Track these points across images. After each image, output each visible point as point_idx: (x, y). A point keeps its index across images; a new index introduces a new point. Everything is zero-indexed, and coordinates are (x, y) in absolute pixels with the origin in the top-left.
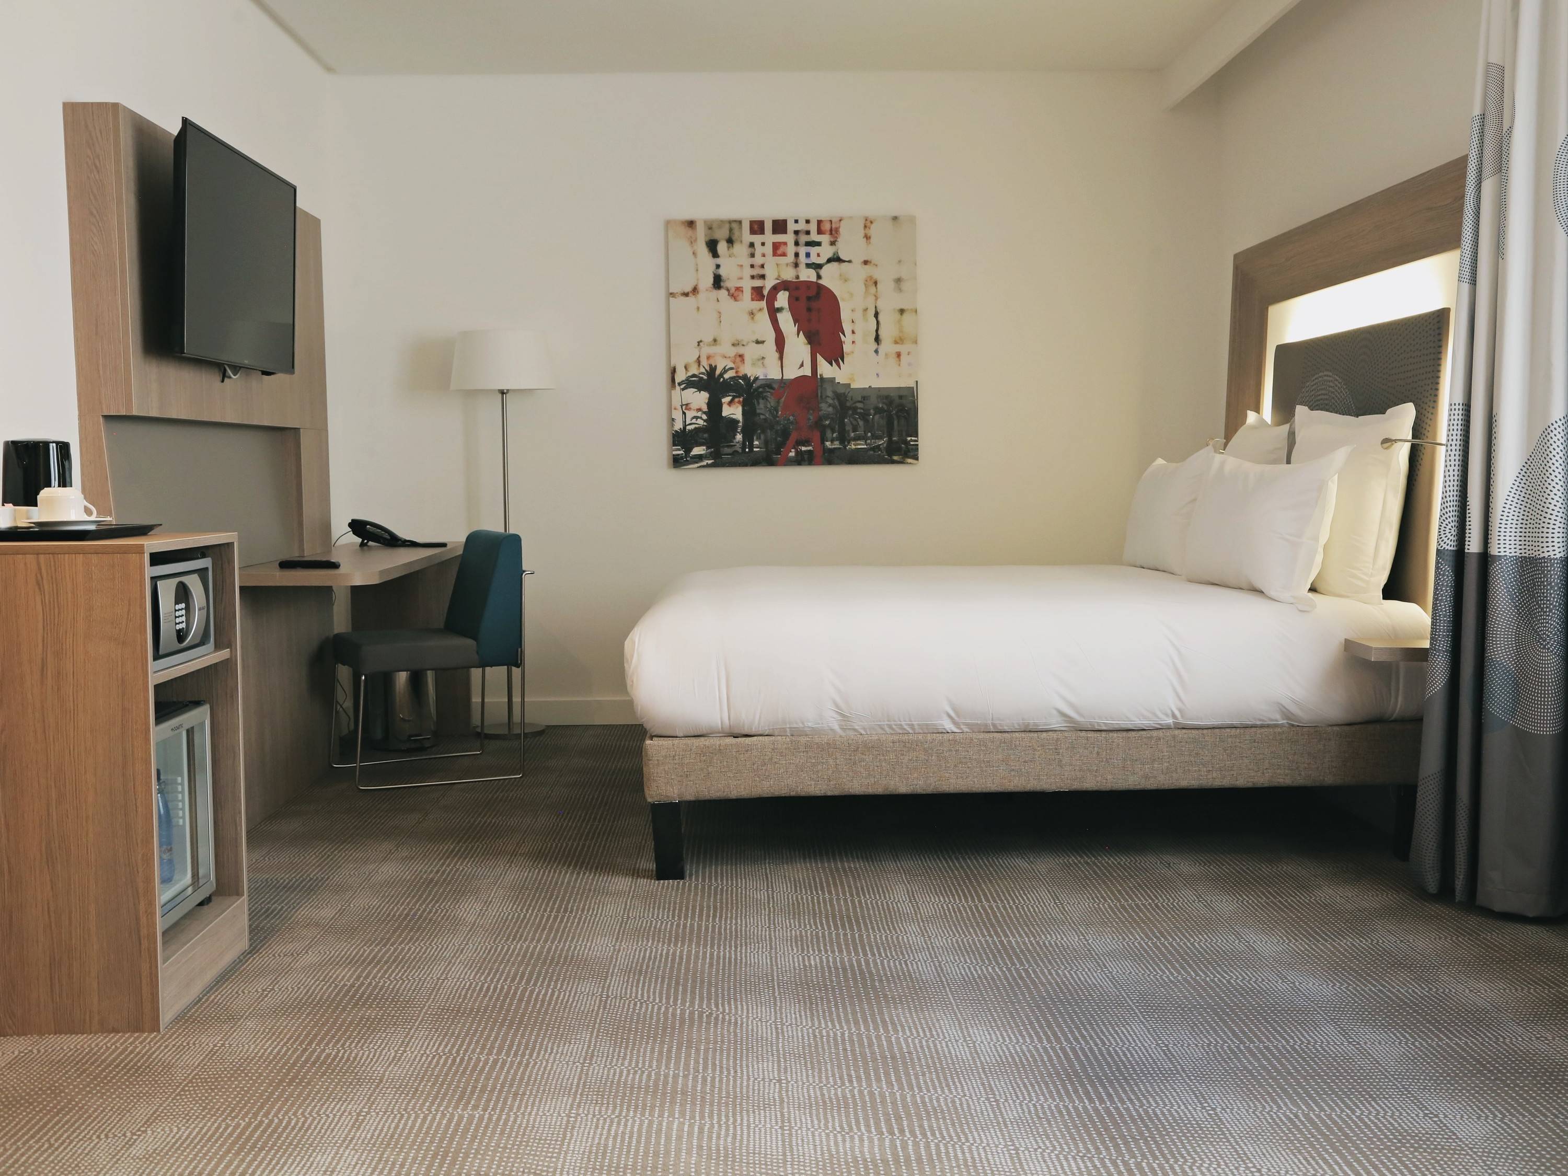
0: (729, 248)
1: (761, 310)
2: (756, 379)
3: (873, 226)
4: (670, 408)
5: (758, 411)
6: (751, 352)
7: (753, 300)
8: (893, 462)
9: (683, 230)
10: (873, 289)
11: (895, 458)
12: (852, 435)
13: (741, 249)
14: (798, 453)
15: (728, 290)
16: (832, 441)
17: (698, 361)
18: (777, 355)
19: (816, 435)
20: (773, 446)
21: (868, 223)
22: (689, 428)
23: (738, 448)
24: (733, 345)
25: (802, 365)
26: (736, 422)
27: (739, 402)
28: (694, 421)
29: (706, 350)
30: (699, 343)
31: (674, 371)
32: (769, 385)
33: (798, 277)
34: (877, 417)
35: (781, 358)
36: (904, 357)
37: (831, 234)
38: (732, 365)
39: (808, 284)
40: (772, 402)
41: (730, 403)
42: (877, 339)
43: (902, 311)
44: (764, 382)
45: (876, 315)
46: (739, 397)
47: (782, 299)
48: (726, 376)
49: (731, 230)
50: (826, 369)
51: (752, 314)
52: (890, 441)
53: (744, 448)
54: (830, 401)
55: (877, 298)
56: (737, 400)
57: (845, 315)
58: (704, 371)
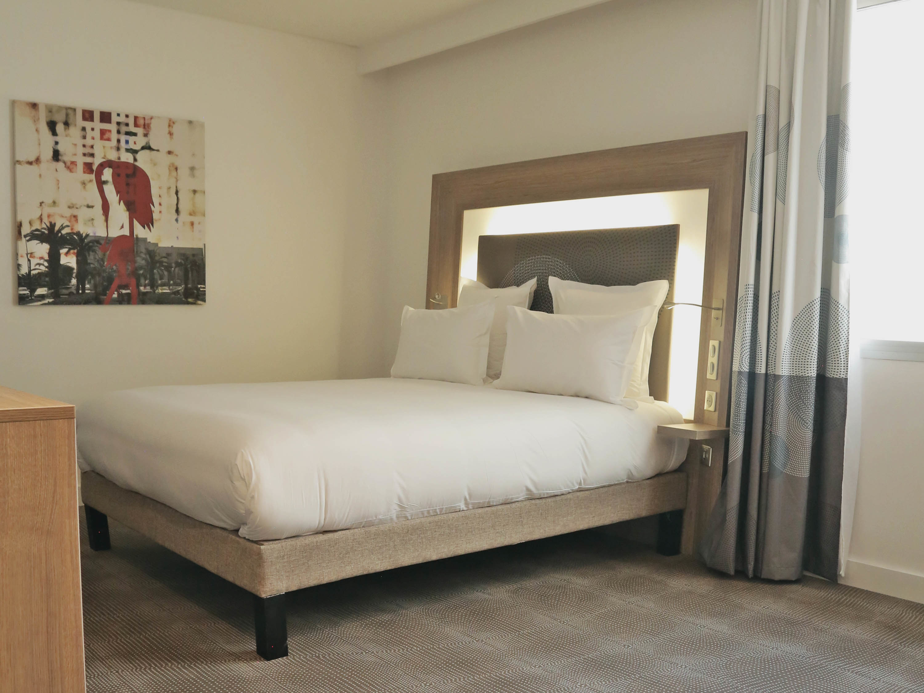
0: (65, 129)
1: (91, 181)
2: (87, 235)
3: (174, 126)
4: (16, 255)
5: (89, 261)
6: (83, 214)
7: (84, 172)
8: (188, 303)
9: (28, 110)
10: (174, 173)
11: (190, 300)
12: (160, 282)
13: (75, 132)
14: (120, 295)
15: (65, 163)
16: (145, 286)
17: (41, 219)
18: (103, 218)
19: (133, 281)
20: (100, 289)
21: (171, 123)
22: (33, 272)
23: (73, 290)
24: (69, 207)
25: (122, 227)
26: (71, 269)
27: (74, 253)
28: (37, 267)
29: (47, 210)
30: (41, 203)
31: (20, 225)
32: (97, 241)
33: (119, 158)
34: (177, 269)
35: (107, 220)
36: (195, 226)
37: (144, 128)
38: (68, 224)
39: (126, 164)
40: (100, 254)
41: (67, 254)
42: (177, 211)
43: (195, 192)
44: (93, 238)
45: (177, 193)
46: (74, 249)
47: (107, 174)
48: (64, 232)
49: (67, 115)
50: (140, 231)
51: (84, 183)
52: (186, 289)
53: (78, 289)
54: (144, 256)
55: (177, 181)
56: (72, 251)
57: (154, 191)
58: (45, 226)
